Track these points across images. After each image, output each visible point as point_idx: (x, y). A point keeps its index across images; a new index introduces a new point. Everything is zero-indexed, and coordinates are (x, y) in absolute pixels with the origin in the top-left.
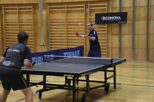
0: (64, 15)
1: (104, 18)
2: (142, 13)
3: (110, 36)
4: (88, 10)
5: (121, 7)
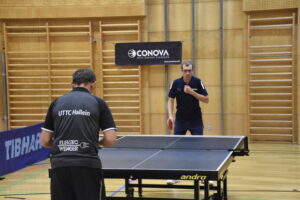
1: (134, 53)
2: (209, 44)
3: (146, 90)
5: (167, 32)
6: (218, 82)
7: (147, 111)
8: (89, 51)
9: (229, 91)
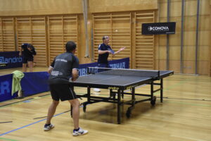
0: (109, 25)
1: (151, 28)
3: (157, 48)
4: (134, 20)
5: (169, 17)
6: (195, 43)
7: (157, 58)
8: (129, 28)
9: (200, 48)
